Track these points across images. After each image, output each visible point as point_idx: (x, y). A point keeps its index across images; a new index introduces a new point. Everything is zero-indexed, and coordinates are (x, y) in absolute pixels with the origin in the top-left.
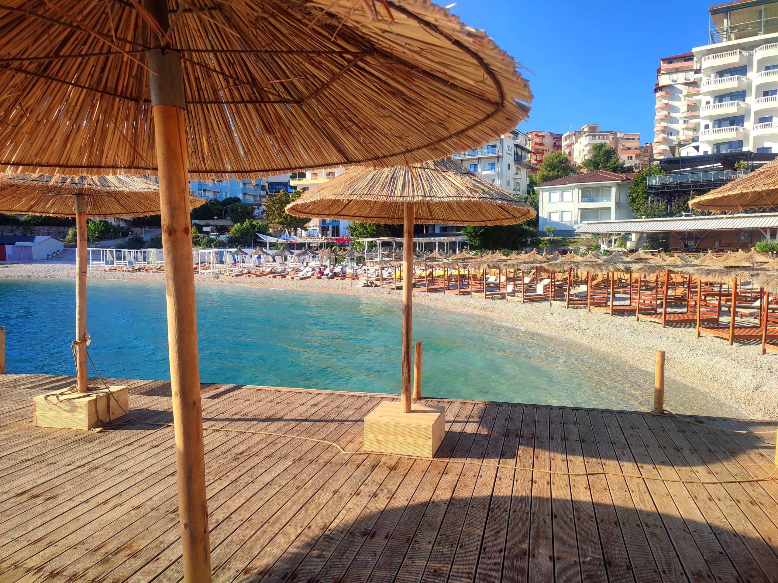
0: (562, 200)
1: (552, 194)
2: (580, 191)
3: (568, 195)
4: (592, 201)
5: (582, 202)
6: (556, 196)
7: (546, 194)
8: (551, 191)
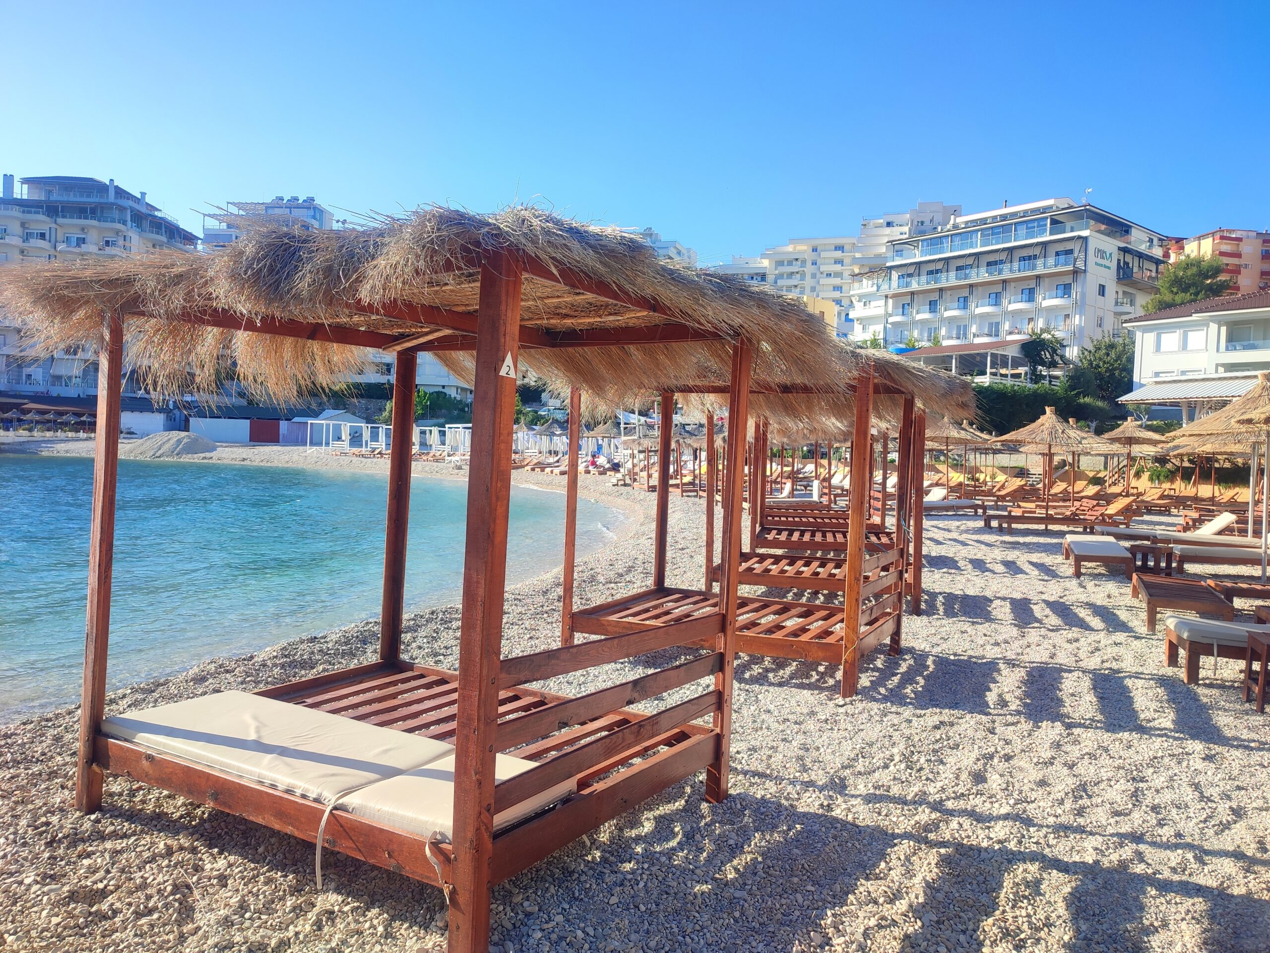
0: (1184, 346)
1: (1163, 335)
2: (1224, 329)
3: (1196, 338)
4: (1253, 347)
5: (1227, 349)
6: (1170, 340)
7: (1150, 337)
8: (1160, 330)
